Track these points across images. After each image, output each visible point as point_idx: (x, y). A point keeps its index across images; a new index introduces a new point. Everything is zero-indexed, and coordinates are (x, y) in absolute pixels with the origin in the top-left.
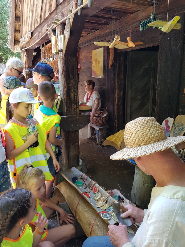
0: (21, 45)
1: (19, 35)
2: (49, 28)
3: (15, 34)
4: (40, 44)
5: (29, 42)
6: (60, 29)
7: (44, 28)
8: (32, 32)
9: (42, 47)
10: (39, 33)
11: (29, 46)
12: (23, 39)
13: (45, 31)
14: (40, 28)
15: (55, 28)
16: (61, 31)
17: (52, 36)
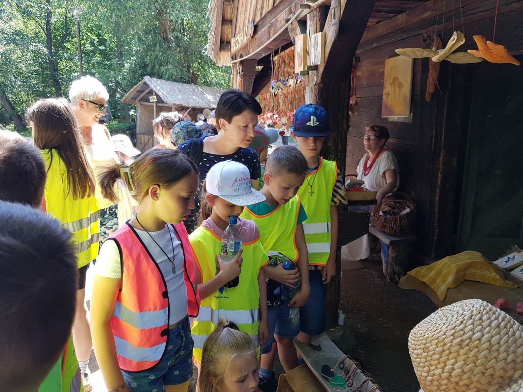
0: (232, 52)
1: (230, 30)
2: (293, 18)
3: (222, 29)
4: (271, 49)
5: (249, 46)
6: (315, 18)
7: (282, 16)
8: (255, 24)
9: (275, 56)
10: (270, 28)
11: (249, 54)
12: (237, 38)
13: (283, 22)
14: (273, 15)
15: (306, 16)
16: (319, 23)
17: (297, 35)
